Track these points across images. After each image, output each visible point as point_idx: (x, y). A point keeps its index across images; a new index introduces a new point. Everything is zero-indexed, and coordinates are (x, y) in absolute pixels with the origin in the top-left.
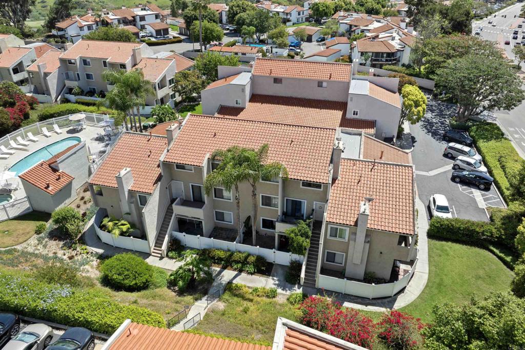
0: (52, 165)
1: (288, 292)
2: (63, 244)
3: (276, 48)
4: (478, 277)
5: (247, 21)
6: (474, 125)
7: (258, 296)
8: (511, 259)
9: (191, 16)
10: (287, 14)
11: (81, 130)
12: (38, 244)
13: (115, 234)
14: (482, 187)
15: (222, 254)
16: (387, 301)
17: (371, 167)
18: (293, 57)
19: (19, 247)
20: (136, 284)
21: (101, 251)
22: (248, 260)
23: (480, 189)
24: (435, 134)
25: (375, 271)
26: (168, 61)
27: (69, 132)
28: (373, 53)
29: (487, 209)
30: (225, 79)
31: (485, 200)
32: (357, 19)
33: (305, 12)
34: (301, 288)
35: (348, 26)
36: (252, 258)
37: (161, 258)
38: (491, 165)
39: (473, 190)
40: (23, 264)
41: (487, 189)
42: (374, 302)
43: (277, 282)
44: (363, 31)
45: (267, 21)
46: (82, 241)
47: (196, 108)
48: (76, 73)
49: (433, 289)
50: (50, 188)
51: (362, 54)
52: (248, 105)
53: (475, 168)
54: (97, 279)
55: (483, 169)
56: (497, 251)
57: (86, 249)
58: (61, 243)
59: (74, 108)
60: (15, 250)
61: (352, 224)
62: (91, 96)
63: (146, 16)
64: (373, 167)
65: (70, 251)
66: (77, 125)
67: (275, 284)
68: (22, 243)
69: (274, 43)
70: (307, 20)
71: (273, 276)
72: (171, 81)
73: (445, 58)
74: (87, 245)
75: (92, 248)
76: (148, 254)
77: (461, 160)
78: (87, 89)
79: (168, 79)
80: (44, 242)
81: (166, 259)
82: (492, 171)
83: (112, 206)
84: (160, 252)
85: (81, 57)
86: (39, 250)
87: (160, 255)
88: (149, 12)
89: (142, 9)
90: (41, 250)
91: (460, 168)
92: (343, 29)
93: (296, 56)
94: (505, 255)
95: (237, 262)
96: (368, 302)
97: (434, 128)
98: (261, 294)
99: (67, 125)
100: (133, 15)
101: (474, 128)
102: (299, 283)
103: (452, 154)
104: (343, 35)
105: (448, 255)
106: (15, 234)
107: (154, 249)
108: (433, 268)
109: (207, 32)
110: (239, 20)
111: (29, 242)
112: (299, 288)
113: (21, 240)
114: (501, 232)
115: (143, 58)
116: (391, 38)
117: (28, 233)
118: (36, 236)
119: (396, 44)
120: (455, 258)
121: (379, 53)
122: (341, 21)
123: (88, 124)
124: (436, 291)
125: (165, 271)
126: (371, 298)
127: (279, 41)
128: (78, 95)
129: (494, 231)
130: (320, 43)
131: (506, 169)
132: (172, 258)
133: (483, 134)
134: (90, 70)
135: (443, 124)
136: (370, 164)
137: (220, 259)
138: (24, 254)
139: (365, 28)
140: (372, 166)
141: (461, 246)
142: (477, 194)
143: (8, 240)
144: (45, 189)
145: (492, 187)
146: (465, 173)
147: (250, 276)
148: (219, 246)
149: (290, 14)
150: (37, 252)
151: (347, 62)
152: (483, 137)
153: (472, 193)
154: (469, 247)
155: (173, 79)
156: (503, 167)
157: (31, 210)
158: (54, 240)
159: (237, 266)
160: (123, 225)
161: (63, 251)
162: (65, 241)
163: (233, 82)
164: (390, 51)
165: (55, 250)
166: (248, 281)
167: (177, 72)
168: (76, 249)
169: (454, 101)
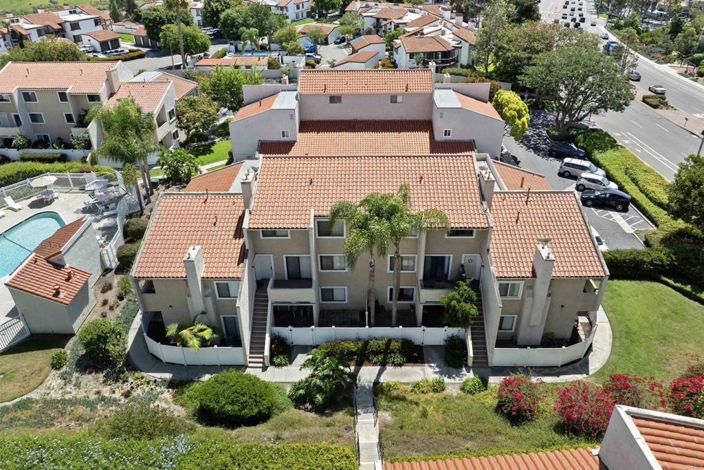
0: (51, 259)
1: (457, 379)
2: (104, 376)
3: (287, 55)
4: (665, 316)
5: (240, 21)
6: (579, 134)
7: (423, 392)
8: (691, 288)
9: (155, 19)
10: (282, 8)
11: (52, 201)
12: (65, 385)
13: (193, 346)
14: (620, 207)
15: (353, 347)
16: (579, 365)
17: (524, 199)
18: (313, 67)
19: (34, 395)
20: (260, 412)
21: (168, 376)
22: (391, 347)
23: (618, 211)
24: (537, 150)
25: (552, 331)
26: (164, 86)
27: (32, 206)
28: (424, 53)
29: (637, 234)
30: (258, 103)
31: (629, 222)
32: (384, 10)
33: (305, 4)
34: (471, 371)
35: (375, 20)
36: (396, 344)
37: (265, 369)
38: (619, 180)
39: (611, 213)
40: (60, 420)
41: (625, 210)
42: (565, 369)
43: (437, 370)
44: (397, 26)
45: (267, 19)
46: (131, 366)
47: (213, 148)
48: (12, 114)
49: (623, 340)
50: (62, 295)
51: (412, 55)
52: (301, 137)
53: (604, 185)
54: (188, 417)
55: (613, 186)
56: (670, 281)
57: (142, 378)
58: (101, 376)
59: (29, 169)
60: (30, 400)
61: (529, 275)
62: (46, 148)
63: (80, 23)
64: (528, 198)
65: (119, 384)
66: (43, 194)
67: (436, 373)
68: (35, 388)
69: (283, 49)
70: (309, 15)
71: (429, 362)
72: (171, 113)
73: (529, 53)
74: (141, 371)
75: (151, 374)
76: (243, 366)
77: (585, 178)
78: (34, 138)
79: (167, 110)
80: (73, 379)
81: (271, 368)
82: (624, 186)
83: (171, 306)
84: (261, 360)
85: (19, 90)
86: (70, 393)
87: (261, 365)
88: (83, 16)
89: (71, 12)
90: (72, 392)
91: (585, 189)
92: (369, 23)
93: (317, 65)
94: (682, 284)
95: (376, 353)
96: (558, 370)
97: (532, 142)
98: (425, 389)
99: (26, 196)
100: (59, 22)
101: (580, 137)
102: (466, 366)
103: (569, 172)
104: (369, 32)
105: (620, 295)
106: (19, 376)
107: (250, 357)
108: (611, 314)
109: (186, 40)
110: (226, 19)
111: (47, 383)
112: (469, 372)
113: (33, 383)
114: (671, 258)
115: (123, 84)
116: (440, 32)
117: (41, 370)
118: (54, 372)
119: (449, 39)
120: (629, 297)
121: (432, 52)
122: (364, 14)
123: (61, 190)
124: (627, 342)
125: (281, 385)
126: (559, 366)
127: (290, 46)
128: (23, 148)
129: (664, 258)
130: (341, 45)
131: (639, 182)
132: (280, 365)
133: (595, 144)
134: (36, 107)
135: (540, 136)
136: (522, 195)
137: (351, 354)
138: (50, 404)
139: (400, 21)
140: (526, 197)
141: (629, 282)
142: (616, 216)
143: (9, 388)
144: (53, 298)
145: (629, 208)
146: (598, 193)
147: (399, 369)
148: (344, 336)
149: (287, 8)
150: (67, 397)
151: (391, 67)
152: (597, 147)
153: (610, 216)
154: (638, 282)
155: (173, 110)
156: (634, 181)
157: (28, 334)
158: (89, 374)
159: (378, 359)
160: (202, 330)
161: (109, 388)
162: (105, 372)
163: (275, 106)
164: (446, 50)
165: (95, 388)
166: (400, 376)
167: (177, 99)
168: (127, 381)
169: (540, 106)
